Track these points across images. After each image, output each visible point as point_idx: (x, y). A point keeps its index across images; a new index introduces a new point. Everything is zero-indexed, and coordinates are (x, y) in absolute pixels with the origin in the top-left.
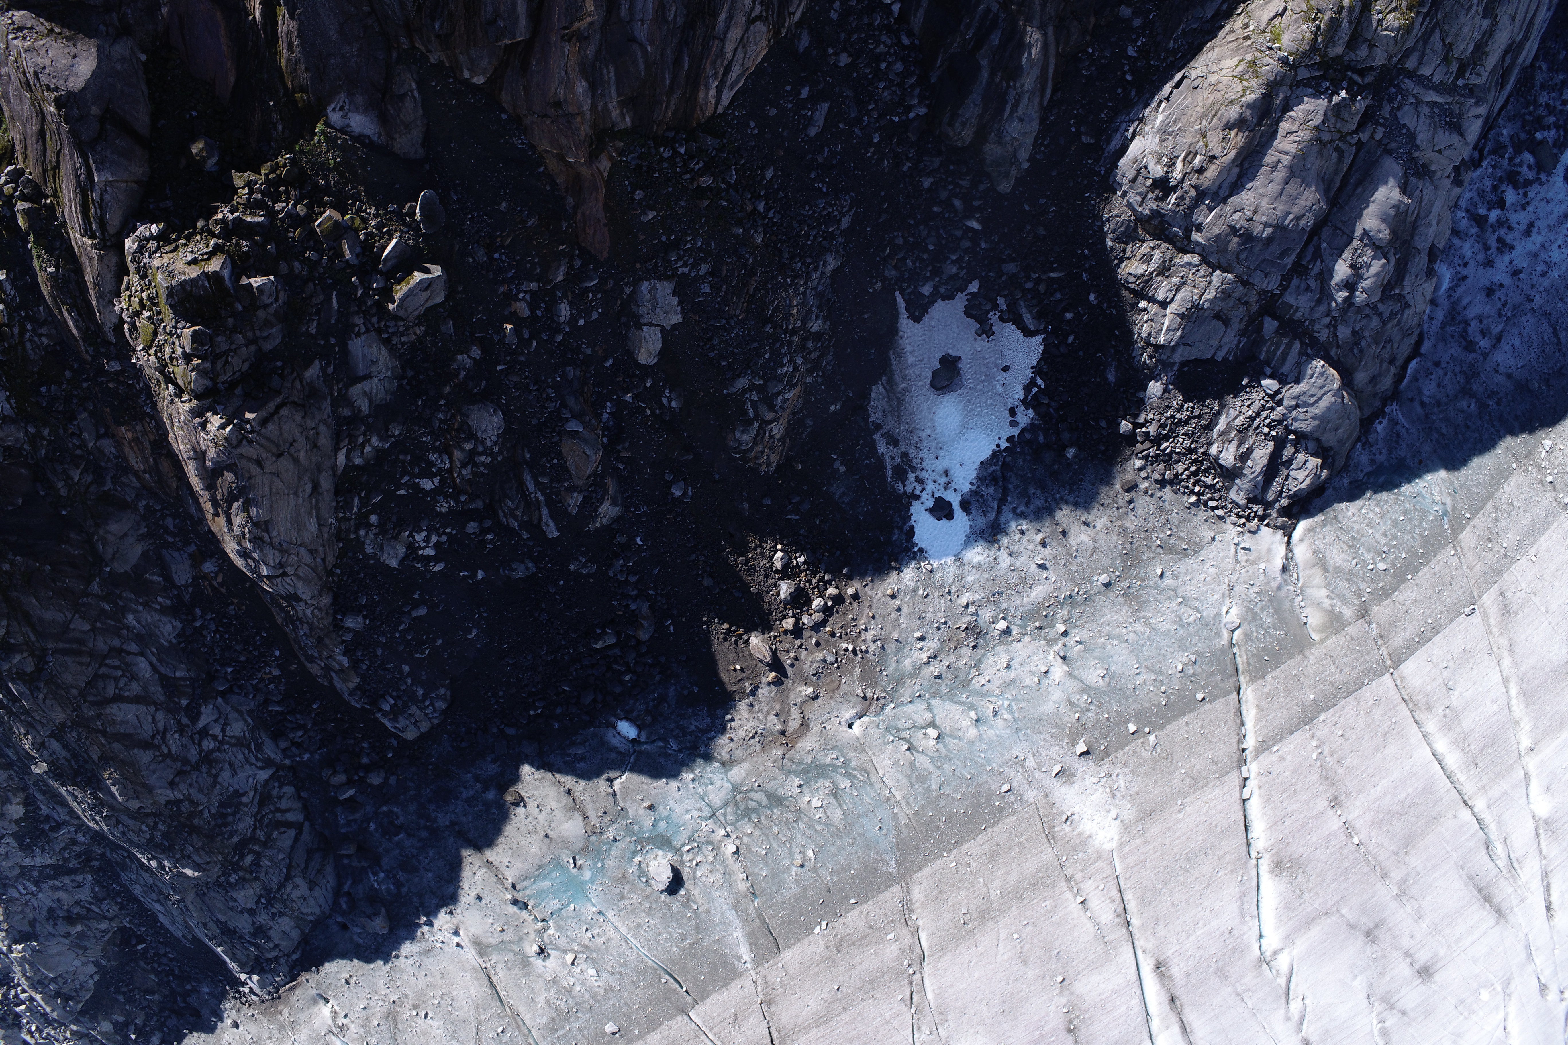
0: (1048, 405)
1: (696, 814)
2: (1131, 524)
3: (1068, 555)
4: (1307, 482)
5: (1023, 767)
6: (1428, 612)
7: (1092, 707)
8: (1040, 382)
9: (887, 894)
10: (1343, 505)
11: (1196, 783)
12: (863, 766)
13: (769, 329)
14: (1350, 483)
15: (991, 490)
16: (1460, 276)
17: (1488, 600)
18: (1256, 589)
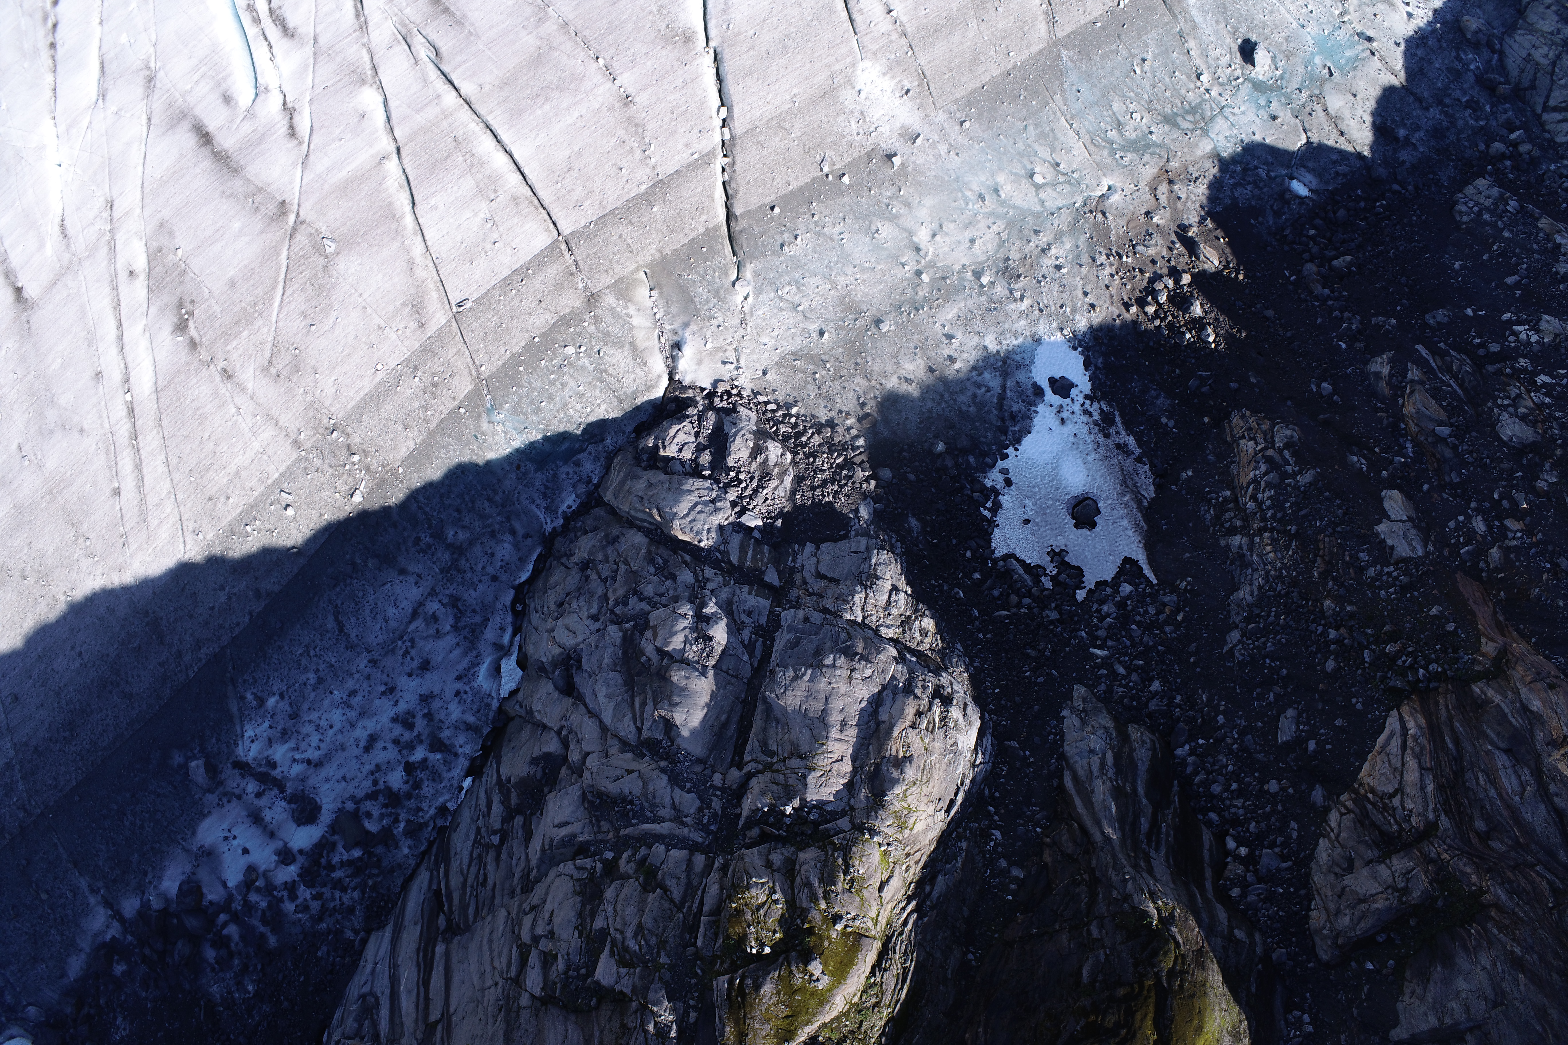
0: (973, 492)
1: (1236, 110)
2: (859, 384)
3: (924, 349)
4: (672, 432)
5: (950, 144)
6: (515, 302)
7: (887, 201)
8: (986, 513)
9: (1068, 29)
10: (612, 415)
11: (779, 123)
12: (1096, 150)
13: (1294, 529)
14: (603, 440)
15: (1015, 408)
16: (465, 680)
17: (438, 317)
18: (715, 322)
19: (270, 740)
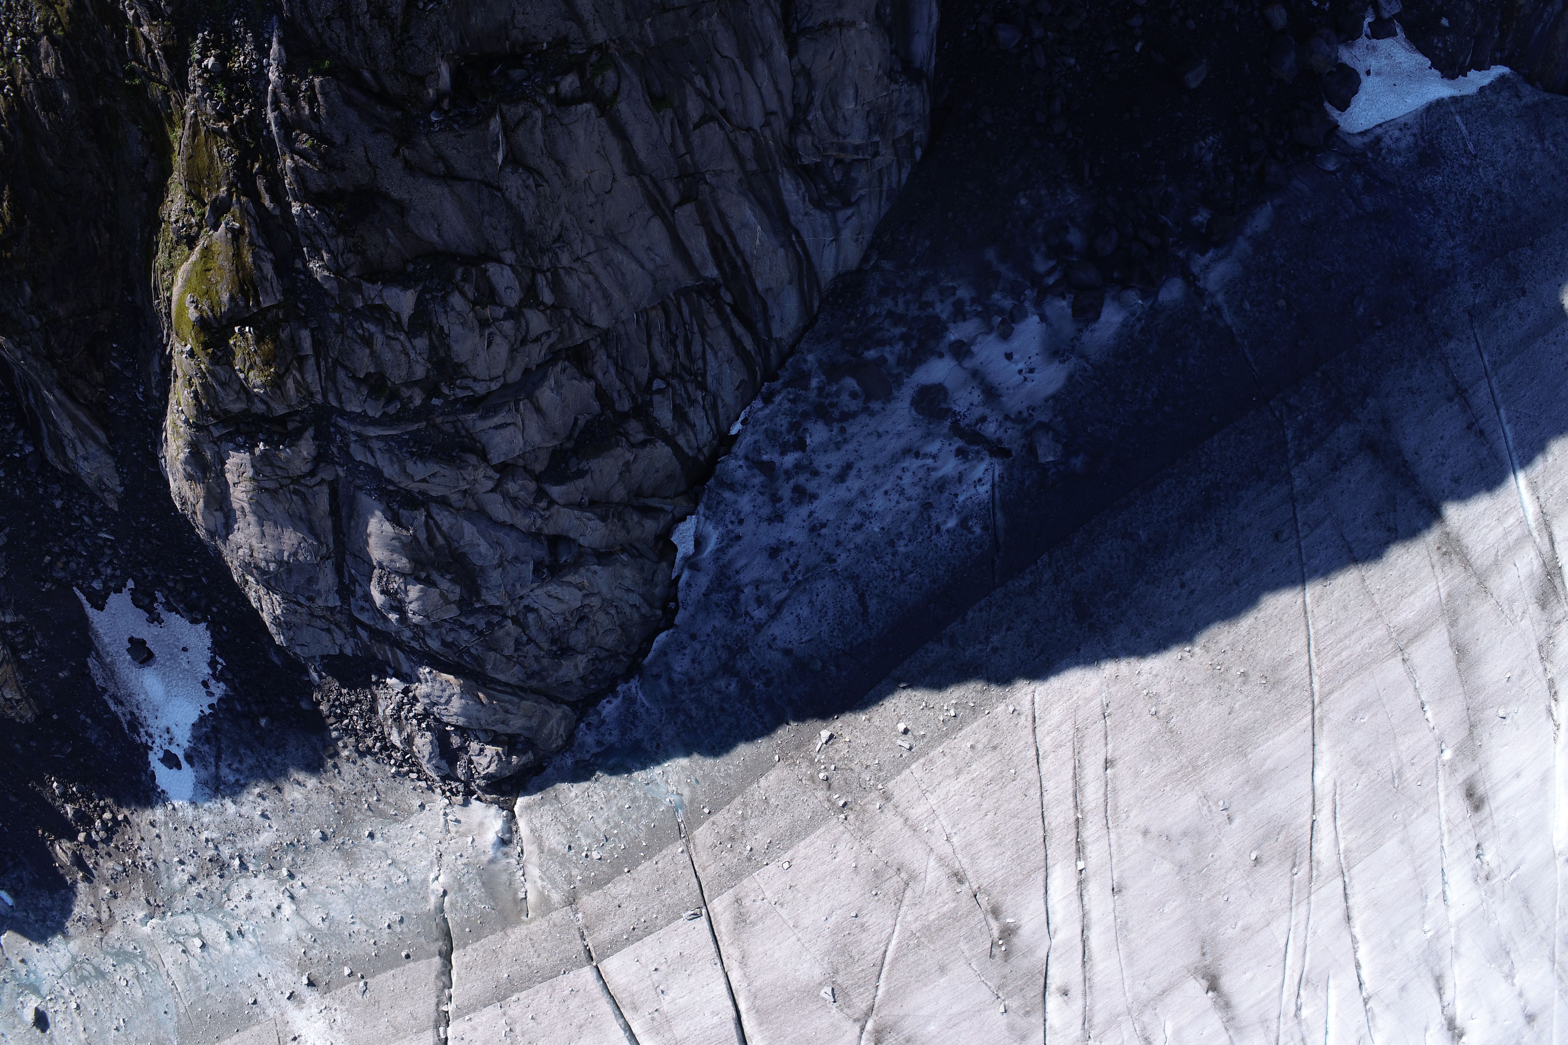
0: (233, 680)
3: (285, 809)
5: (265, 986)
6: (643, 909)
7: (315, 945)
8: (220, 661)
10: (565, 785)
11: (398, 1033)
12: (154, 959)
14: (577, 762)
16: (733, 535)
17: (719, 906)
18: (464, 860)
19: (960, 480)
